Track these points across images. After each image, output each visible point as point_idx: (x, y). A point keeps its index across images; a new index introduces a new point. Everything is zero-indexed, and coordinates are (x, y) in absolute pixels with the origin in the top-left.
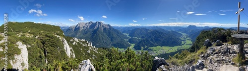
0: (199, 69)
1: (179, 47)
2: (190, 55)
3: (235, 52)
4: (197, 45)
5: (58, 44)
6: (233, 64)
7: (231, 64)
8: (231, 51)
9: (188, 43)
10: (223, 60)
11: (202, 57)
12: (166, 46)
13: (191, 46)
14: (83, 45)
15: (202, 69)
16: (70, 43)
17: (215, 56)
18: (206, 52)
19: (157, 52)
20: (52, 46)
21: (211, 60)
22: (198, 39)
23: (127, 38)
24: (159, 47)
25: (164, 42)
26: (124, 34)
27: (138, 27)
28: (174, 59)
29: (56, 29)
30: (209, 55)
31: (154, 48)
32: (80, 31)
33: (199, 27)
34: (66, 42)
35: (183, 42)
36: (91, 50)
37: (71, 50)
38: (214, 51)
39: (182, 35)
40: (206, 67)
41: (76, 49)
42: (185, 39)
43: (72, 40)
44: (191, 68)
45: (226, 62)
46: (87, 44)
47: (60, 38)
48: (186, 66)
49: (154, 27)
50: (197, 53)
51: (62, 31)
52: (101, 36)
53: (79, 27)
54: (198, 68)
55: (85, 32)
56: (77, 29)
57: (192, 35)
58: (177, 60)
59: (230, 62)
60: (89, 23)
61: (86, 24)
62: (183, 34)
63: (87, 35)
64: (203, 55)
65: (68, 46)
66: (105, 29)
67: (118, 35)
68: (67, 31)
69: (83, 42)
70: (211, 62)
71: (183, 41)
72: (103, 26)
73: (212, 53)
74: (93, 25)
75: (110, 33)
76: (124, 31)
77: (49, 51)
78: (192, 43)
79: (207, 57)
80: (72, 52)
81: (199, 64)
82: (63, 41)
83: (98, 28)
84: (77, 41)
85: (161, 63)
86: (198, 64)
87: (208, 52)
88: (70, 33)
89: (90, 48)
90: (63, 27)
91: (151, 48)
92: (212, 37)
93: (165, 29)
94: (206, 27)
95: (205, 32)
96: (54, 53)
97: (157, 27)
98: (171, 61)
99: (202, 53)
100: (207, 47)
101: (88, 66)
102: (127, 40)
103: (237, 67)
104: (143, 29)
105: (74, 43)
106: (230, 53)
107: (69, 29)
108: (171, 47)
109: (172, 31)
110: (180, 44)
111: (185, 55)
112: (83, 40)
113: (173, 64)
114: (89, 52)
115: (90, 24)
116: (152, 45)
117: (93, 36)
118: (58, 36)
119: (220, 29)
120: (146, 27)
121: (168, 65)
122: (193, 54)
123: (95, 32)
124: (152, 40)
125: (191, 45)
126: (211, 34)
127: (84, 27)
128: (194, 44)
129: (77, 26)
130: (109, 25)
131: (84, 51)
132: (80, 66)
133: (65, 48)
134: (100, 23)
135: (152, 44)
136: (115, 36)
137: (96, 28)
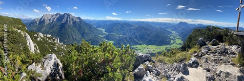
0: (193, 67)
1: (168, 46)
2: (180, 54)
3: (233, 53)
4: (188, 45)
5: (20, 40)
6: (232, 64)
7: (231, 64)
8: (229, 52)
9: (178, 43)
10: (221, 60)
11: (195, 56)
12: (153, 44)
13: (181, 46)
14: (49, 41)
15: (196, 67)
16: (34, 39)
17: (212, 55)
18: (200, 51)
19: (142, 50)
20: (12, 43)
21: (206, 59)
22: (190, 38)
23: (103, 34)
24: (145, 45)
25: (150, 40)
26: (98, 29)
27: (118, 21)
28: (161, 57)
29: (16, 22)
30: (203, 54)
31: (139, 47)
32: (46, 24)
33: (191, 25)
34: (29, 37)
35: (172, 42)
36: (57, 46)
37: (35, 46)
38: (210, 50)
39: (171, 33)
40: (201, 66)
41: (40, 45)
42: (175, 37)
43: (36, 36)
44: (181, 66)
45: (224, 62)
46: (54, 40)
47: (22, 33)
48: (175, 64)
49: (139, 22)
50: (189, 52)
51: (24, 25)
52: (70, 31)
53: (44, 20)
54: (191, 66)
55: (52, 26)
56: (42, 22)
57: (182, 33)
58: (165, 57)
59: (229, 62)
60: (56, 15)
61: (53, 16)
62: (173, 32)
63: (54, 29)
64: (196, 54)
65: (31, 42)
66: (74, 23)
67: (91, 31)
68: (30, 24)
69: (49, 38)
70: (207, 61)
71: (172, 39)
72: (72, 19)
73: (207, 53)
74: (61, 17)
75: (80, 27)
76: (99, 26)
77: (10, 49)
78: (182, 42)
79: (201, 56)
80: (36, 48)
81: (193, 62)
82: (26, 37)
83: (67, 21)
84: (42, 37)
85: (146, 59)
86: (191, 62)
87: (203, 51)
88: (34, 27)
89: (57, 45)
90: (25, 20)
91: (135, 46)
92: (206, 36)
93: (153, 25)
94: (199, 24)
95: (198, 31)
96: (16, 50)
97: (143, 22)
98: (158, 59)
99: (195, 52)
100: (201, 47)
101: (53, 60)
102: (103, 36)
103: (237, 68)
104: (125, 24)
105: (38, 39)
106: (227, 54)
107: (33, 22)
108: (159, 47)
109: (161, 28)
110: (168, 43)
111: (174, 54)
112: (49, 36)
113: (160, 62)
114: (56, 49)
115: (58, 16)
116: (136, 44)
117: (61, 30)
118: (19, 31)
119: (215, 28)
120: (129, 22)
121: (154, 62)
122: (184, 53)
123: (63, 26)
124: (136, 37)
125: (181, 44)
126: (205, 32)
127: (50, 20)
128: (184, 44)
129: (42, 18)
130: (79, 18)
131: (51, 47)
132: (43, 60)
133: (28, 44)
134: (68, 15)
135: (136, 42)
136: (87, 31)
137: (64, 21)
